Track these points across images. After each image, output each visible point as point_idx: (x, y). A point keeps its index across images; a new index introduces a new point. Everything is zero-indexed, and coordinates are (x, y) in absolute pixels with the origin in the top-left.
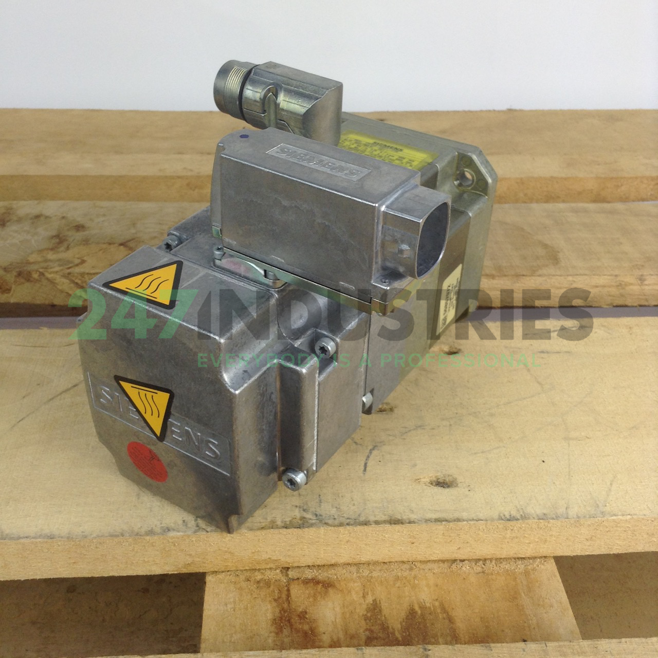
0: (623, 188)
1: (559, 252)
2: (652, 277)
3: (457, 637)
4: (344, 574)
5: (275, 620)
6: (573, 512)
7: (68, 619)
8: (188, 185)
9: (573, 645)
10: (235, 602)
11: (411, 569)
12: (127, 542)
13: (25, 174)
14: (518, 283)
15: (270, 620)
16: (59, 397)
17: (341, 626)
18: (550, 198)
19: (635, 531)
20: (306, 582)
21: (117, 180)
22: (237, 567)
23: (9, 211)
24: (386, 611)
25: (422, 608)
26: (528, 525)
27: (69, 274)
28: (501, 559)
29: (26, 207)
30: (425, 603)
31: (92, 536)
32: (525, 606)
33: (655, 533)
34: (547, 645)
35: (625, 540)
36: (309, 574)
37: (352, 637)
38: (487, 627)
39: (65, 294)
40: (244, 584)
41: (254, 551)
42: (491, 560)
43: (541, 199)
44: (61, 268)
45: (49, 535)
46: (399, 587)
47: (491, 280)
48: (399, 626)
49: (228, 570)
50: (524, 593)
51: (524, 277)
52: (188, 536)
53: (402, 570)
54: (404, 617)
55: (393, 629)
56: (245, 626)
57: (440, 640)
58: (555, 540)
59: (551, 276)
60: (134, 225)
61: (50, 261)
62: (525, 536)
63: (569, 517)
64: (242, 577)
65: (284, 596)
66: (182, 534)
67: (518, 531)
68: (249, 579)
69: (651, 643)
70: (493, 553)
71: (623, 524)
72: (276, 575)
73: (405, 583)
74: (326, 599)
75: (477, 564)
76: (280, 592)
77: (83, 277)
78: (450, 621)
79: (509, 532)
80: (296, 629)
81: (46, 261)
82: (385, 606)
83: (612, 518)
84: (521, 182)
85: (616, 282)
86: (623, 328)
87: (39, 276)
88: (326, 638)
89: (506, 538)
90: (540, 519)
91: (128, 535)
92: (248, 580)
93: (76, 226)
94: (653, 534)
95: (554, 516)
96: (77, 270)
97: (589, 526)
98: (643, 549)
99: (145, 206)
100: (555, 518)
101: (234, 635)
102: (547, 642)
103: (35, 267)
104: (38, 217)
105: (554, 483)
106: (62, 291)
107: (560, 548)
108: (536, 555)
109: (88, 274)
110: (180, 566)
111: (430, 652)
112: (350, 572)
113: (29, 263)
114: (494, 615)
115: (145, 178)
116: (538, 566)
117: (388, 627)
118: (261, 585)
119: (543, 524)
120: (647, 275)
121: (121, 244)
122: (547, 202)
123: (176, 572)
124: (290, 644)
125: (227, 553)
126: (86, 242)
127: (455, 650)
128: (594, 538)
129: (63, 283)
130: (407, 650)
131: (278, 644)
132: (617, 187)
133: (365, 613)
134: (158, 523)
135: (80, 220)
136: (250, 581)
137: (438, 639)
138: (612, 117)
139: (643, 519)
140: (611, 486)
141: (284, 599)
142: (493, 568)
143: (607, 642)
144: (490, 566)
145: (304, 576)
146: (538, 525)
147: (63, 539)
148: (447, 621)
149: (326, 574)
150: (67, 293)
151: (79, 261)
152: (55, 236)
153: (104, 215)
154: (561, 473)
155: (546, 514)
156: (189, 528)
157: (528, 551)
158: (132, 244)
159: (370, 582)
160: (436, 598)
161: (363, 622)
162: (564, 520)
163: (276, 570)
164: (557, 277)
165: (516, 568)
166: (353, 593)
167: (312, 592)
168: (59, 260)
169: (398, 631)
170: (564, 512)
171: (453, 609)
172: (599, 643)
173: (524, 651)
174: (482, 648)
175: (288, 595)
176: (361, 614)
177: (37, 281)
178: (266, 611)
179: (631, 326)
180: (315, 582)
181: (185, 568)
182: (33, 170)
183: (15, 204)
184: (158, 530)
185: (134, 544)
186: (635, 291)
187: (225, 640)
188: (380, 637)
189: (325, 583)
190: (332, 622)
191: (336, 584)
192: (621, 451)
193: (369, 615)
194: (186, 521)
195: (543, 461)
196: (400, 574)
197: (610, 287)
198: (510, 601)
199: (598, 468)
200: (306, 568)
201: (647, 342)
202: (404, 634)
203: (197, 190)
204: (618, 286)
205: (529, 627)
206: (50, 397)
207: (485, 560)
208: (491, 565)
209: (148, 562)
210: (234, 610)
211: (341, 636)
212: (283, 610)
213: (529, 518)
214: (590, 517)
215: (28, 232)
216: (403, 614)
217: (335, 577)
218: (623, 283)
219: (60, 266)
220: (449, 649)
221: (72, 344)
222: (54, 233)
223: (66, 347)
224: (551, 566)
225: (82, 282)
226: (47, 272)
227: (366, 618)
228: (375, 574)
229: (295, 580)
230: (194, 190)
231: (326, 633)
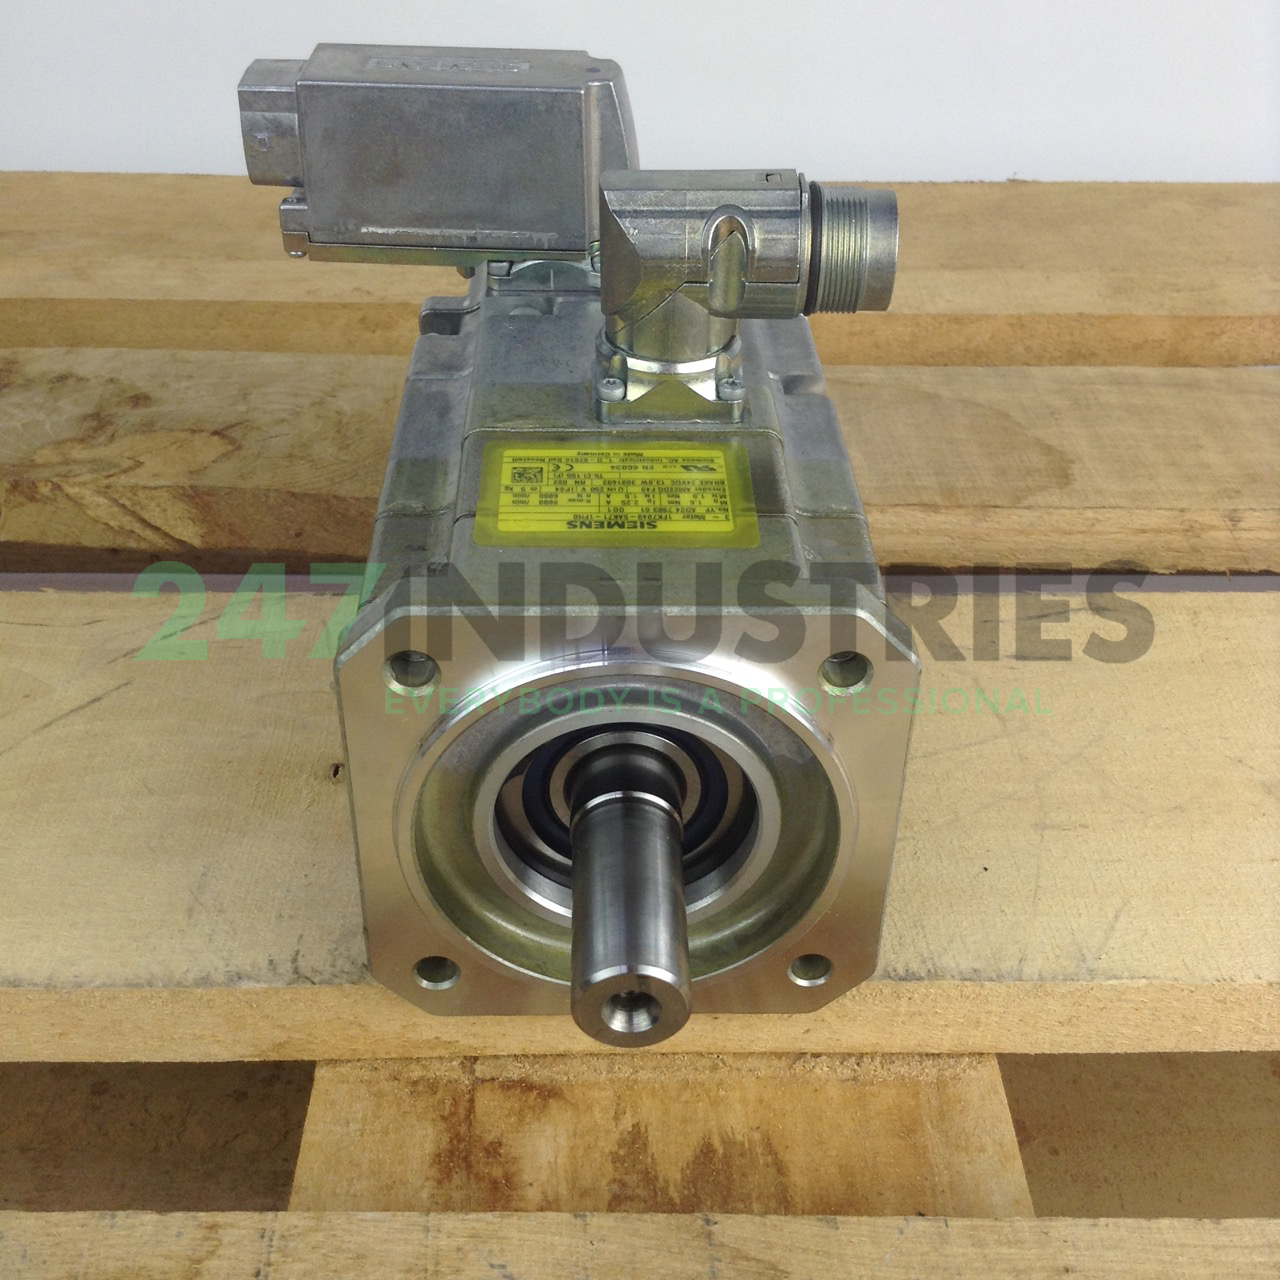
0: (1224, 339)
1: (1072, 462)
2: (1256, 514)
3: (788, 1202)
4: (583, 1073)
5: (439, 1155)
6: (1030, 970)
7: (89, 1143)
8: (362, 320)
9: (1001, 1227)
10: (364, 1119)
11: (714, 1068)
12: (160, 997)
13: (51, 296)
14: (986, 521)
15: (429, 1155)
16: (64, 720)
17: (566, 1171)
18: (1077, 356)
19: (1157, 1011)
20: (508, 1086)
21: (225, 310)
22: (374, 1053)
23: (10, 367)
24: (655, 1148)
25: (728, 1142)
26: (940, 991)
27: (108, 487)
28: (892, 1054)
29: (43, 360)
30: (733, 1134)
31: (93, 985)
32: (930, 1148)
33: (1198, 1016)
34: (949, 1223)
35: (1137, 1026)
36: (515, 1072)
37: (584, 1194)
38: (851, 1185)
39: (103, 526)
40: (386, 1086)
41: (405, 1023)
42: (873, 1056)
43: (1060, 357)
44: (95, 476)
45: (12, 979)
46: (686, 1102)
47: (933, 514)
48: (679, 1176)
49: (359, 1057)
50: (931, 1122)
51: (998, 510)
52: (277, 991)
53: (696, 1069)
54: (692, 1159)
55: (667, 1182)
56: (380, 1165)
57: (756, 1206)
58: (996, 1022)
59: (1051, 510)
60: (245, 396)
61: (75, 462)
62: (937, 1013)
63: (1024, 978)
64: (384, 1073)
65: (462, 1112)
66: (264, 986)
67: (923, 1002)
68: (398, 1077)
69: (1158, 1229)
70: (875, 1041)
71: (1133, 996)
72: (452, 1071)
73: (698, 1095)
74: (543, 1120)
75: (845, 1063)
76: (455, 1102)
77: (135, 494)
78: (778, 1170)
79: (904, 1002)
80: (478, 1173)
81: (66, 462)
82: (654, 1136)
83: (1110, 982)
84: (1019, 323)
85: (1182, 523)
86: (1180, 613)
87: (52, 490)
88: (533, 1195)
89: (898, 1015)
90: (965, 980)
91: (160, 985)
92: (396, 1079)
93: (134, 397)
94: (1194, 1018)
95: (994, 976)
96: (123, 480)
97: (1063, 996)
98: (1176, 1047)
99: (271, 360)
100: (995, 977)
101: (355, 1181)
102: (948, 1218)
103: (45, 473)
104: (62, 378)
105: (1003, 911)
106: (96, 521)
107: (1008, 1038)
108: (961, 1049)
109: (144, 488)
110: (264, 1047)
111: (716, 1226)
112: (595, 1071)
113: (34, 465)
114: (866, 1162)
115: (279, 307)
116: (964, 1071)
117: (656, 1178)
118: (420, 1088)
119: (970, 989)
120: (1245, 510)
121: (215, 433)
122: (1071, 363)
123: (257, 1059)
124: (462, 1203)
125: (354, 1026)
126: (148, 427)
127: (765, 1224)
128: (1074, 1020)
129: (98, 506)
130: (673, 1221)
131: (440, 1201)
132: (1213, 335)
133: (615, 1149)
134: (221, 965)
135: (143, 386)
136: (398, 1080)
137: (751, 1204)
138: (1215, 198)
139: (1172, 987)
140: (1116, 920)
141: (462, 1116)
142: (875, 1071)
143: (1068, 1223)
144: (870, 1067)
145: (504, 1074)
146: (961, 991)
147: (36, 989)
148: (772, 1171)
149: (546, 1072)
150: (106, 524)
151: (131, 463)
152: (90, 415)
153: (190, 377)
154: (1019, 892)
155: (979, 970)
156: (280, 975)
157: (945, 1040)
158: (236, 433)
159: (632, 1089)
160: (757, 1126)
161: (609, 1167)
162: (1012, 984)
163: (451, 1061)
164: (1063, 511)
165: (922, 1074)
166: (596, 1110)
167: (516, 1105)
168: (93, 461)
169: (675, 1186)
170: (1015, 968)
171: (787, 1147)
172: (1053, 1224)
173: (902, 1233)
174: (818, 1224)
175: (471, 1110)
176: (607, 1151)
177: (46, 500)
178: (425, 1138)
179: (1197, 609)
180: (526, 1086)
181: (273, 1051)
182: (66, 288)
183: (23, 353)
184: (220, 977)
185: (172, 1002)
186: (1219, 543)
187: (338, 1191)
188: (638, 1196)
189: (544, 1089)
190: (549, 1162)
191: (565, 1091)
192: (1146, 854)
193: (622, 1152)
194: (275, 962)
195: (986, 869)
196: (692, 1076)
197: (1170, 531)
198: (901, 1137)
199: (1094, 884)
200: (511, 1059)
201: (1226, 642)
202: (686, 1192)
203: (379, 332)
204: (1187, 531)
205: (933, 1189)
206: (46, 720)
207: (862, 1055)
208: (872, 1067)
209: (202, 1037)
210: (362, 1135)
211: (563, 1190)
212: (457, 1137)
213: (943, 977)
214: (1065, 980)
215: (41, 407)
216: (689, 1154)
217: (565, 1079)
218: (1197, 526)
219: (92, 471)
220: (754, 1224)
221: (98, 621)
222: (90, 409)
223: (86, 627)
224: (992, 1073)
225: (134, 504)
226: (68, 483)
227: (616, 1159)
228: (642, 1076)
229: (488, 1081)
230: (374, 332)
231: (535, 1184)
